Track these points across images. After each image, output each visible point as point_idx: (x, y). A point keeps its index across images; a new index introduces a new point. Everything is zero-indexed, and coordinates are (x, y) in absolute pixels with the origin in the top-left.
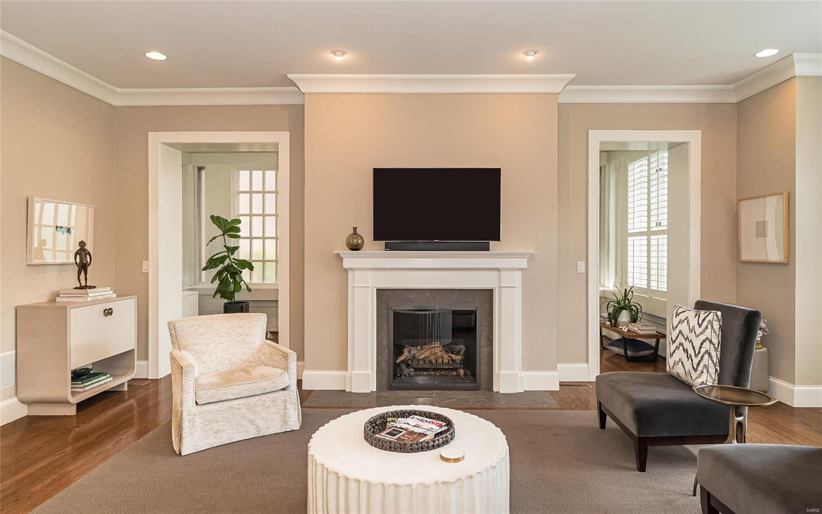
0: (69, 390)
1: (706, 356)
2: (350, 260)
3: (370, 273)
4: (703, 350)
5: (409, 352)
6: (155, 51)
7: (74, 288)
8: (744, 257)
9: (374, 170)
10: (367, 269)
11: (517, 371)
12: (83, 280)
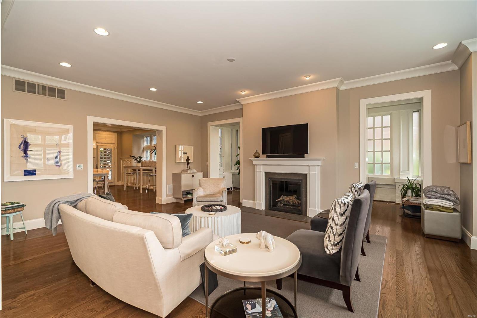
0: (182, 196)
2: (255, 162)
5: (282, 198)
9: (262, 128)
10: (261, 165)
11: (317, 209)
12: (188, 167)
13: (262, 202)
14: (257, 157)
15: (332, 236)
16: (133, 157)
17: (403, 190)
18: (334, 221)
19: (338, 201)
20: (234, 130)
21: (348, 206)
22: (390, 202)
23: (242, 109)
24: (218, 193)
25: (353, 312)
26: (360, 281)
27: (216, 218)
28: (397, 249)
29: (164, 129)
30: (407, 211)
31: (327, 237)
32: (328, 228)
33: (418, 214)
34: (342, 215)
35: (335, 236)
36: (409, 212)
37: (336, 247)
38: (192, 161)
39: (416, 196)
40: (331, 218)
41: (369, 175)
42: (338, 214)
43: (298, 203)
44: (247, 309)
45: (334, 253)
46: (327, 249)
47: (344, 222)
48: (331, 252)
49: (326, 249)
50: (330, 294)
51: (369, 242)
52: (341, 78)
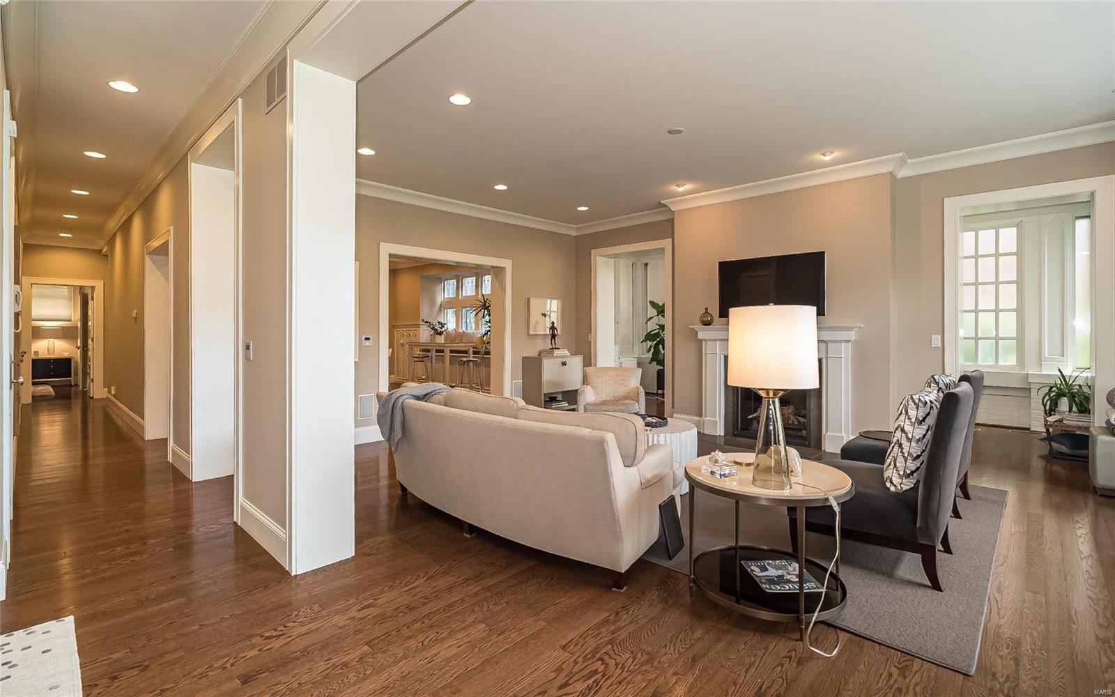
0: (543, 405)
2: (703, 333)
3: (717, 343)
9: (720, 263)
10: (716, 340)
11: (843, 434)
12: (553, 344)
13: (718, 419)
14: (707, 324)
15: (900, 460)
16: (427, 322)
17: (1047, 397)
18: (905, 433)
19: (912, 398)
20: (639, 264)
21: (931, 408)
22: (1016, 428)
23: (672, 221)
24: (626, 397)
25: (941, 591)
26: (951, 553)
27: (656, 436)
28: (1030, 512)
29: (507, 264)
30: (1058, 445)
31: (891, 462)
32: (893, 447)
33: (1082, 452)
34: (920, 423)
35: (906, 461)
36: (1064, 449)
37: (907, 480)
38: (559, 332)
39: (1080, 412)
40: (899, 429)
41: (964, 366)
42: (913, 420)
43: (799, 422)
44: (753, 571)
45: (904, 491)
46: (891, 482)
47: (924, 436)
48: (899, 488)
49: (888, 484)
50: (896, 562)
51: (967, 497)
52: (901, 154)
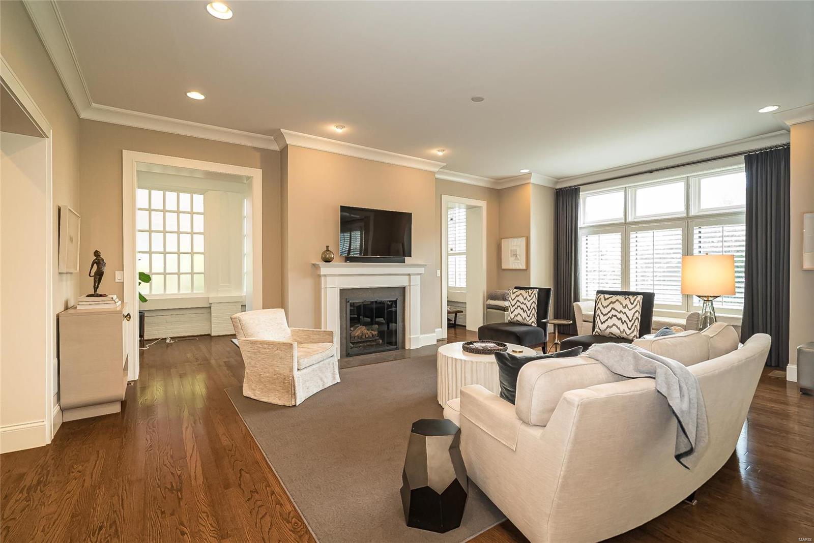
1: (533, 309)
2: (325, 269)
3: (337, 278)
4: (532, 307)
6: (193, 91)
7: (87, 296)
8: (504, 267)
10: (335, 275)
14: (327, 261)
